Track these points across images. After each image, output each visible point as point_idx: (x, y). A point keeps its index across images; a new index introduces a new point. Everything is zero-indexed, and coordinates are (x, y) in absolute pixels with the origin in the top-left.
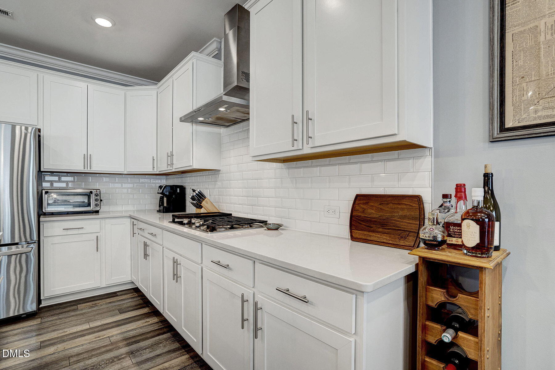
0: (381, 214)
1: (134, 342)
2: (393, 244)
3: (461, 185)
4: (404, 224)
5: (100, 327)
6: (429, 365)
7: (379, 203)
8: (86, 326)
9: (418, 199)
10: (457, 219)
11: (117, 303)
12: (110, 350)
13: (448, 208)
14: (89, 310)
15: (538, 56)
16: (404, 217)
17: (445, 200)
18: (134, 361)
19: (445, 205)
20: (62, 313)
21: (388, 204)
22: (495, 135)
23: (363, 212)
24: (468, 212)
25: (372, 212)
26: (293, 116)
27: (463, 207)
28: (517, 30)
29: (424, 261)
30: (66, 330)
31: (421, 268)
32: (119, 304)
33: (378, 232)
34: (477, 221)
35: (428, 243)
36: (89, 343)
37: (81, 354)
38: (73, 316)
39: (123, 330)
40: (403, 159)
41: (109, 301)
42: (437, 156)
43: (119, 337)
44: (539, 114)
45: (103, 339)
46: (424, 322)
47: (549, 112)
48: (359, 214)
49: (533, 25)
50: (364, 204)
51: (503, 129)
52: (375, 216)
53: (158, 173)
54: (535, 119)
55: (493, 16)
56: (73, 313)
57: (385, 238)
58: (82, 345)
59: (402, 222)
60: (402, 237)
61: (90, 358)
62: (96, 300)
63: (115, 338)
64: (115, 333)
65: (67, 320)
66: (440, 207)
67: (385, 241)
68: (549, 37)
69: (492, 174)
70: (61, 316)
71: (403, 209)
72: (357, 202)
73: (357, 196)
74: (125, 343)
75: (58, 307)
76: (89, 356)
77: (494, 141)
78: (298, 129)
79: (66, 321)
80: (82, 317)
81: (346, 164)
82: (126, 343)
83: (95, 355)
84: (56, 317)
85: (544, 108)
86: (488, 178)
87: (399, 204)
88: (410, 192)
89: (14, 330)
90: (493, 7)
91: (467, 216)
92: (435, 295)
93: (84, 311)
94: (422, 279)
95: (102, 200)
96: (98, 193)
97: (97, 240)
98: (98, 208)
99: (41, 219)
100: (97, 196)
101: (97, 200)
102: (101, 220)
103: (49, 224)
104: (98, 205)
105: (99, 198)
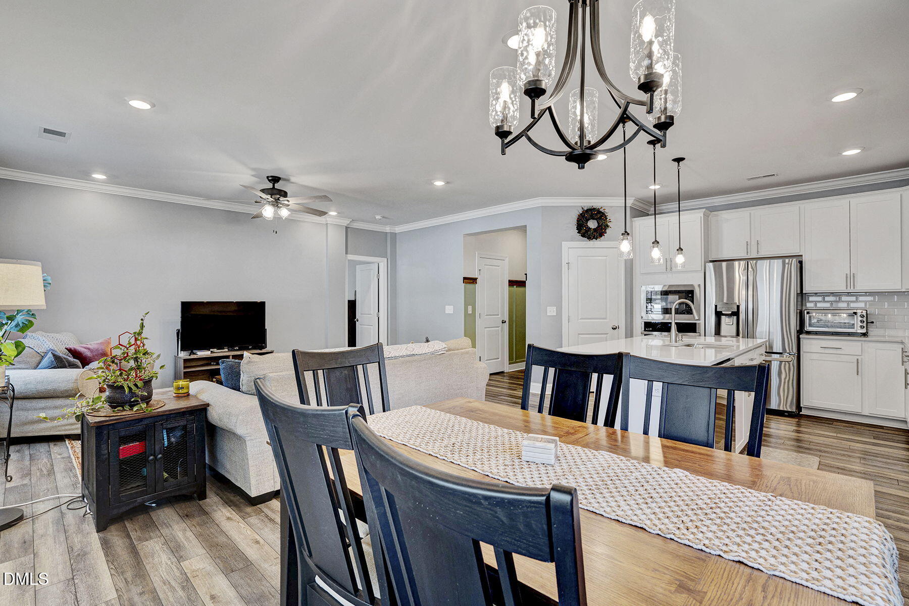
1: (872, 455)
5: (845, 439)
8: (834, 435)
11: (876, 433)
12: (846, 451)
14: (844, 428)
18: (862, 462)
20: (817, 422)
30: (815, 431)
32: (879, 434)
36: (830, 442)
37: (820, 444)
41: (868, 429)
43: (859, 449)
45: (844, 444)
56: (826, 425)
58: (824, 441)
61: (826, 448)
62: (855, 425)
63: (854, 447)
64: (857, 446)
65: (819, 426)
74: (862, 453)
75: (815, 418)
80: (834, 429)
82: (864, 453)
83: (830, 448)
89: (778, 419)
93: (838, 427)
95: (872, 322)
96: (864, 313)
97: (858, 363)
98: (864, 331)
99: (801, 336)
100: (862, 317)
101: (861, 321)
102: (863, 342)
103: (808, 341)
104: (864, 327)
105: (865, 319)
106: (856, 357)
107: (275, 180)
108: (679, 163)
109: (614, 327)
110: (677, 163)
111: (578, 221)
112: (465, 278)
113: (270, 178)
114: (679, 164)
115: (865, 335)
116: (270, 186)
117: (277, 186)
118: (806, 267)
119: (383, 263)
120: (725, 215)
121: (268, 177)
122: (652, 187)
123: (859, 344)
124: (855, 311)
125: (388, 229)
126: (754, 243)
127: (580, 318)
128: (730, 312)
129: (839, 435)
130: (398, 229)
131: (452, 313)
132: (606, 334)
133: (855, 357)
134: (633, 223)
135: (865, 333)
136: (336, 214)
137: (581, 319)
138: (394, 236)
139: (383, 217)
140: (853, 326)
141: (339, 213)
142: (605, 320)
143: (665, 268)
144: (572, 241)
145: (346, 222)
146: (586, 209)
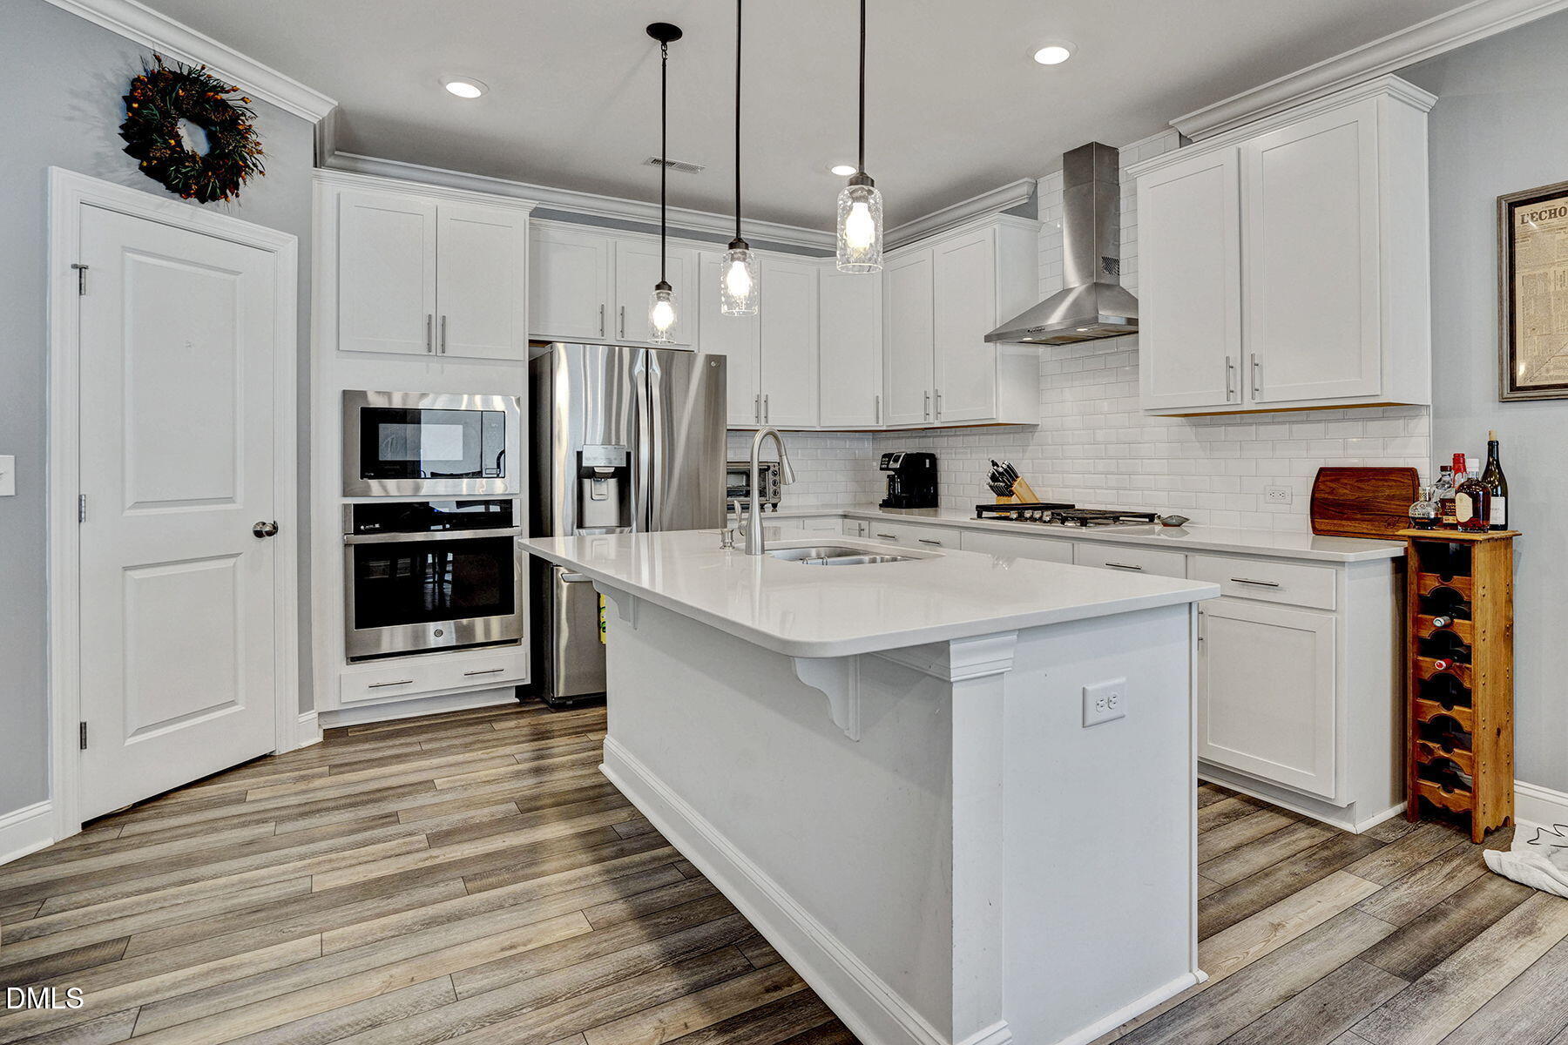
0: (1358, 494)
2: (1378, 535)
3: (1459, 455)
4: (1393, 506)
6: (1422, 664)
7: (1355, 480)
9: (1411, 474)
10: (1450, 494)
13: (1448, 483)
15: (1548, 307)
16: (1392, 498)
17: (1444, 473)
19: (1444, 479)
21: (1369, 480)
22: (1505, 395)
23: (1331, 493)
24: (1462, 485)
25: (1345, 492)
26: (1227, 358)
27: (1460, 479)
28: (1526, 272)
29: (1415, 541)
31: (1411, 550)
33: (1357, 519)
34: (1470, 495)
35: (1419, 522)
40: (1388, 418)
42: (1436, 416)
44: (1551, 373)
46: (1416, 614)
47: (1561, 373)
48: (1326, 496)
49: (1542, 272)
50: (1331, 481)
51: (1513, 387)
52: (1351, 497)
53: (885, 428)
54: (1547, 379)
55: (1501, 251)
57: (1364, 527)
59: (1390, 504)
60: (1389, 524)
66: (1440, 481)
67: (1365, 531)
68: (1558, 288)
69: (1497, 442)
71: (1390, 487)
72: (1321, 479)
73: (1321, 470)
77: (1504, 400)
78: (1235, 375)
81: (1302, 422)
85: (1556, 368)
86: (1493, 446)
87: (1386, 480)
88: (1401, 464)
90: (1501, 240)
91: (1461, 489)
92: (1427, 582)
94: (1413, 563)
96: (777, 469)
100: (775, 475)
101: (774, 482)
109: (264, 529)
122: (458, 88)
126: (615, 311)
127: (128, 505)
128: (612, 470)
132: (232, 555)
137: (138, 505)
142: (229, 505)
143: (424, 342)
144: (98, 176)
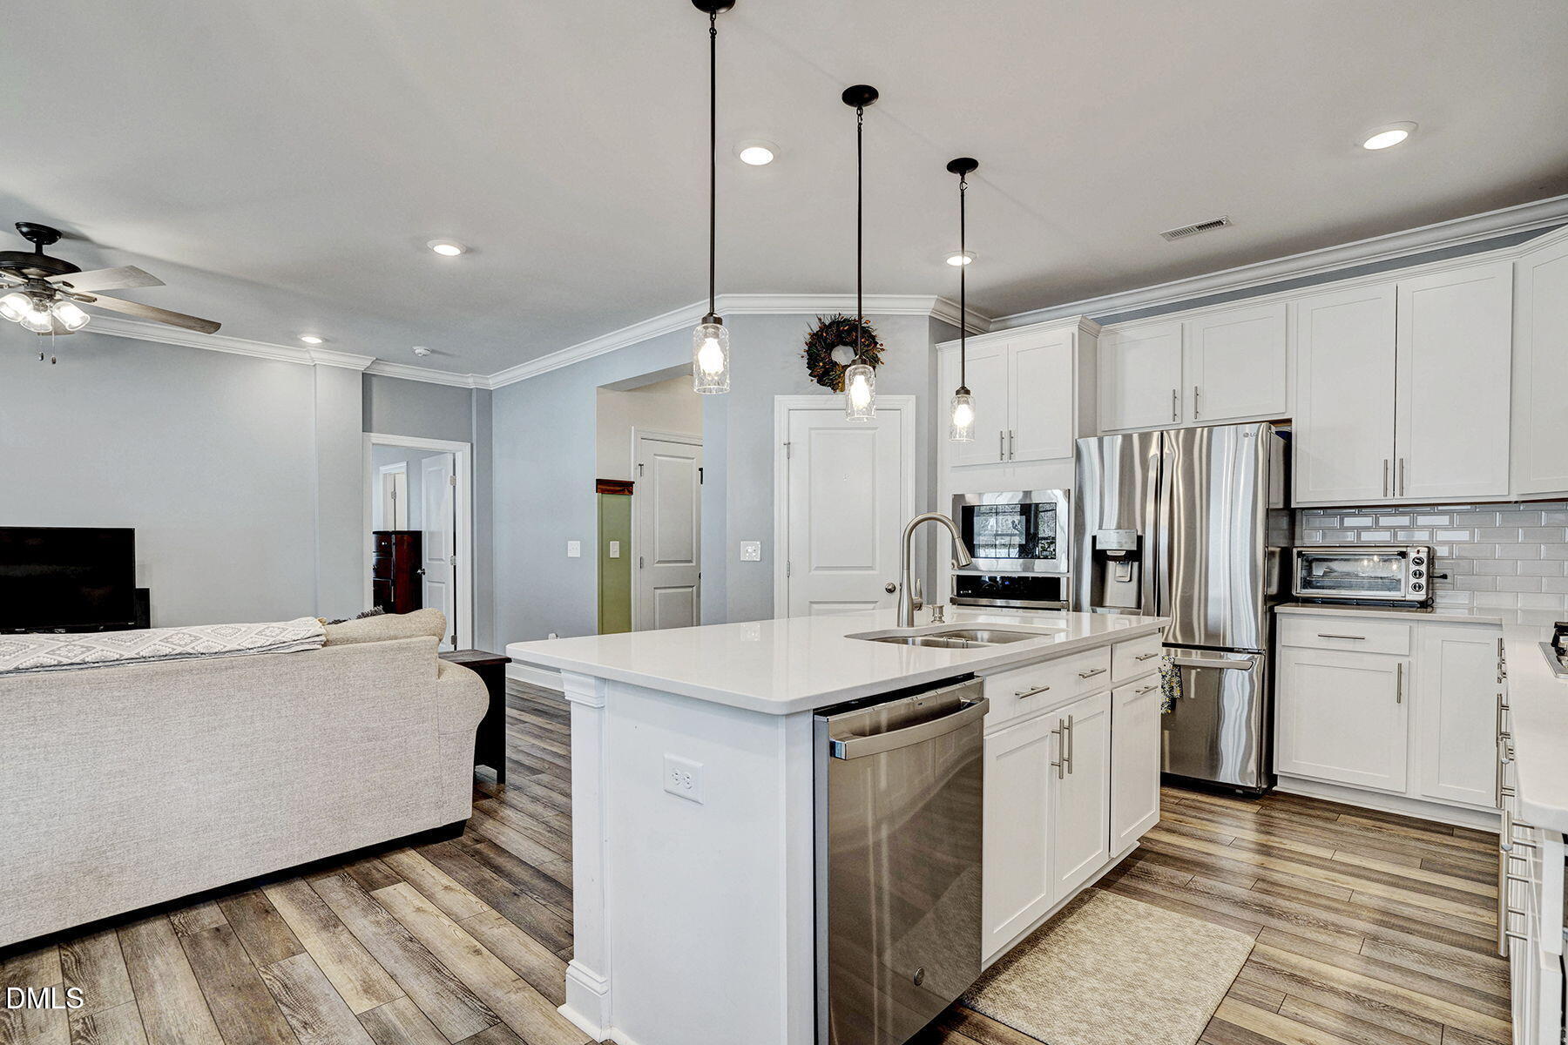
1: (1400, 926)
5: (1351, 868)
8: (1327, 854)
11: (1432, 848)
12: (1336, 911)
14: (1359, 833)
18: (1366, 951)
20: (1300, 814)
30: (1285, 841)
32: (1439, 850)
36: (1308, 879)
37: (1281, 886)
38: (1317, 827)
39: (1395, 897)
41: (1416, 836)
43: (1375, 903)
45: (1338, 887)
56: (1320, 823)
58: (1293, 876)
61: (1290, 899)
62: (1388, 822)
63: (1363, 898)
64: (1375, 893)
65: (1302, 828)
70: (1294, 818)
74: (1378, 917)
75: (1303, 802)
76: (1290, 896)
79: (1298, 829)
80: (1332, 836)
82: (1381, 918)
83: (1300, 900)
84: (1287, 817)
89: (1215, 805)
93: (1345, 829)
95: (1445, 577)
96: (1424, 555)
97: (1400, 673)
98: (1421, 596)
99: (1278, 609)
100: (1418, 564)
101: (1418, 574)
102: (1414, 625)
103: (1294, 621)
104: (1420, 587)
105: (1423, 568)
106: (1398, 658)
107: (42, 234)
108: (963, 175)
109: (890, 587)
110: (958, 176)
111: (810, 345)
112: (599, 482)
113: (25, 229)
114: (963, 179)
115: (1425, 605)
116: (30, 247)
117: (49, 251)
118: (1299, 446)
119: (462, 452)
120: (1130, 331)
121: (18, 226)
122: (956, 261)
123: (1405, 627)
124: (1404, 550)
125: (470, 381)
126: (1189, 394)
127: (816, 566)
128: (1123, 553)
129: (1339, 857)
130: (493, 382)
131: (579, 556)
132: (873, 602)
133: (1393, 658)
134: (939, 353)
135: (1426, 601)
136: (321, 341)
137: (818, 568)
138: (487, 396)
139: (433, 351)
140: (1394, 584)
141: (326, 340)
142: (871, 572)
143: (999, 452)
144: (797, 393)
145: (362, 363)
146: (827, 323)
